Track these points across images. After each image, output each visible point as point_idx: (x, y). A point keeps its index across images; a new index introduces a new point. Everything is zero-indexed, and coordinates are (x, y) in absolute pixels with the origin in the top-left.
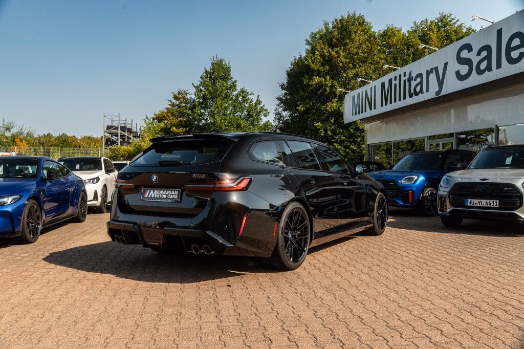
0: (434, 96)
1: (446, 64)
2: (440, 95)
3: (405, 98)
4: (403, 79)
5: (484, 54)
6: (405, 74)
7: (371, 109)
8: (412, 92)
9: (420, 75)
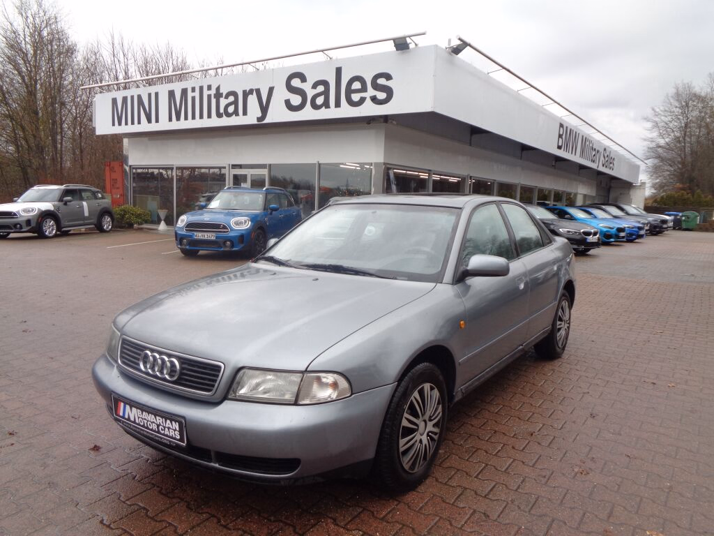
0: (255, 122)
1: (271, 90)
2: (265, 122)
3: (209, 116)
4: (206, 93)
5: (321, 88)
6: (209, 88)
7: (149, 121)
8: (222, 110)
9: (234, 94)
